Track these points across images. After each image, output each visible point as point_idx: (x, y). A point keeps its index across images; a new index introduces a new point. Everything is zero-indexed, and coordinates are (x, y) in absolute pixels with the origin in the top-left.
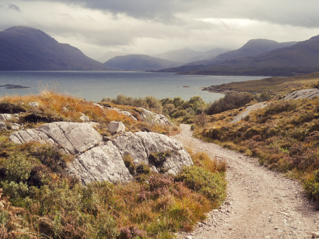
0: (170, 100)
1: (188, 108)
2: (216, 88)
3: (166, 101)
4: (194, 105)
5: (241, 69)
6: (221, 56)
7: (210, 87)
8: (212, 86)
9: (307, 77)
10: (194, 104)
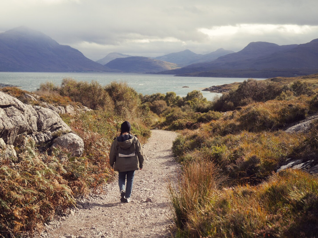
0: (160, 96)
1: (184, 106)
2: (218, 89)
3: (156, 97)
4: (192, 103)
5: (242, 71)
6: (221, 58)
7: (211, 87)
8: (213, 86)
9: (315, 77)
10: (192, 101)
